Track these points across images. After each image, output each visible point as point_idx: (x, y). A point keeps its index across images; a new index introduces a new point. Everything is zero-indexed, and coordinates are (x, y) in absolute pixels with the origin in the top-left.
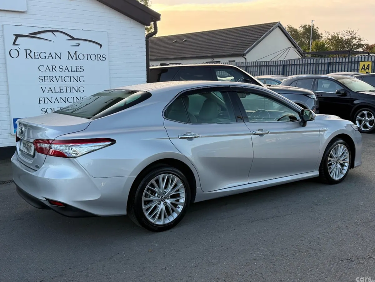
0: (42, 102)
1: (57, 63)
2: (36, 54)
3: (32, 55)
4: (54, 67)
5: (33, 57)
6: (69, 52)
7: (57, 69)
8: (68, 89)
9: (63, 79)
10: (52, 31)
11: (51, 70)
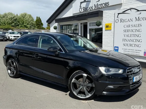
0: (124, 41)
1: (131, 23)
2: (124, 20)
3: (122, 21)
4: (129, 25)
5: (123, 22)
6: (136, 18)
7: (131, 26)
8: (134, 35)
9: (132, 31)
10: (130, 9)
11: (128, 27)
